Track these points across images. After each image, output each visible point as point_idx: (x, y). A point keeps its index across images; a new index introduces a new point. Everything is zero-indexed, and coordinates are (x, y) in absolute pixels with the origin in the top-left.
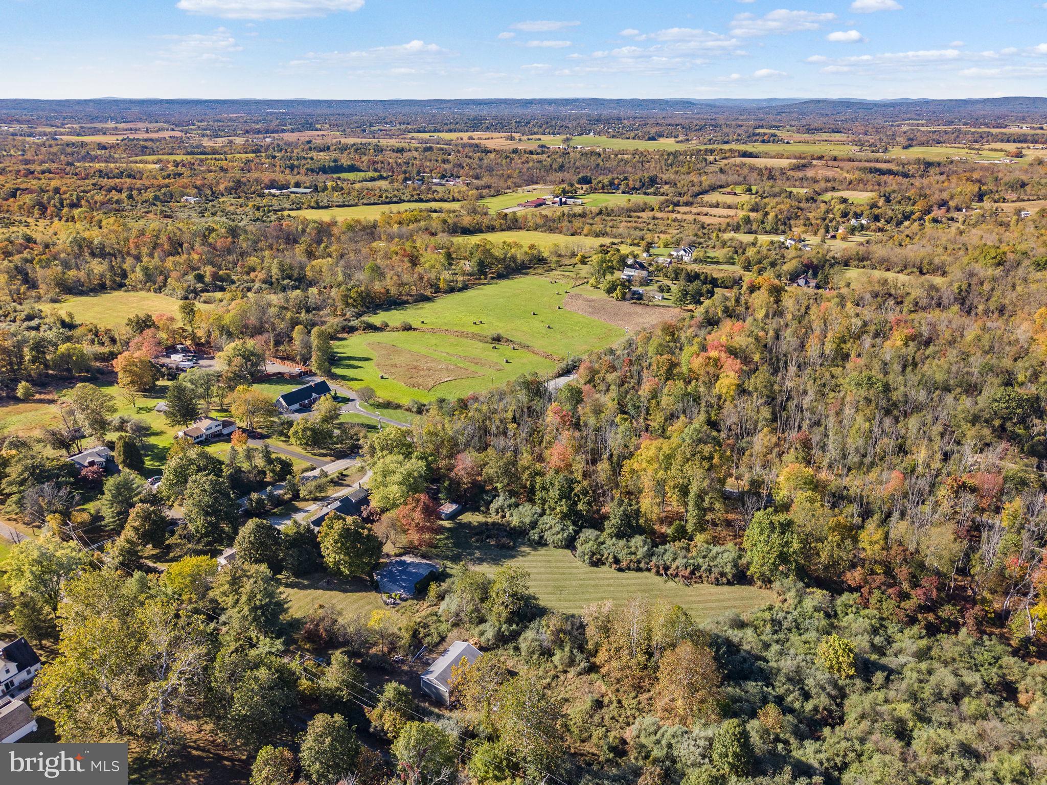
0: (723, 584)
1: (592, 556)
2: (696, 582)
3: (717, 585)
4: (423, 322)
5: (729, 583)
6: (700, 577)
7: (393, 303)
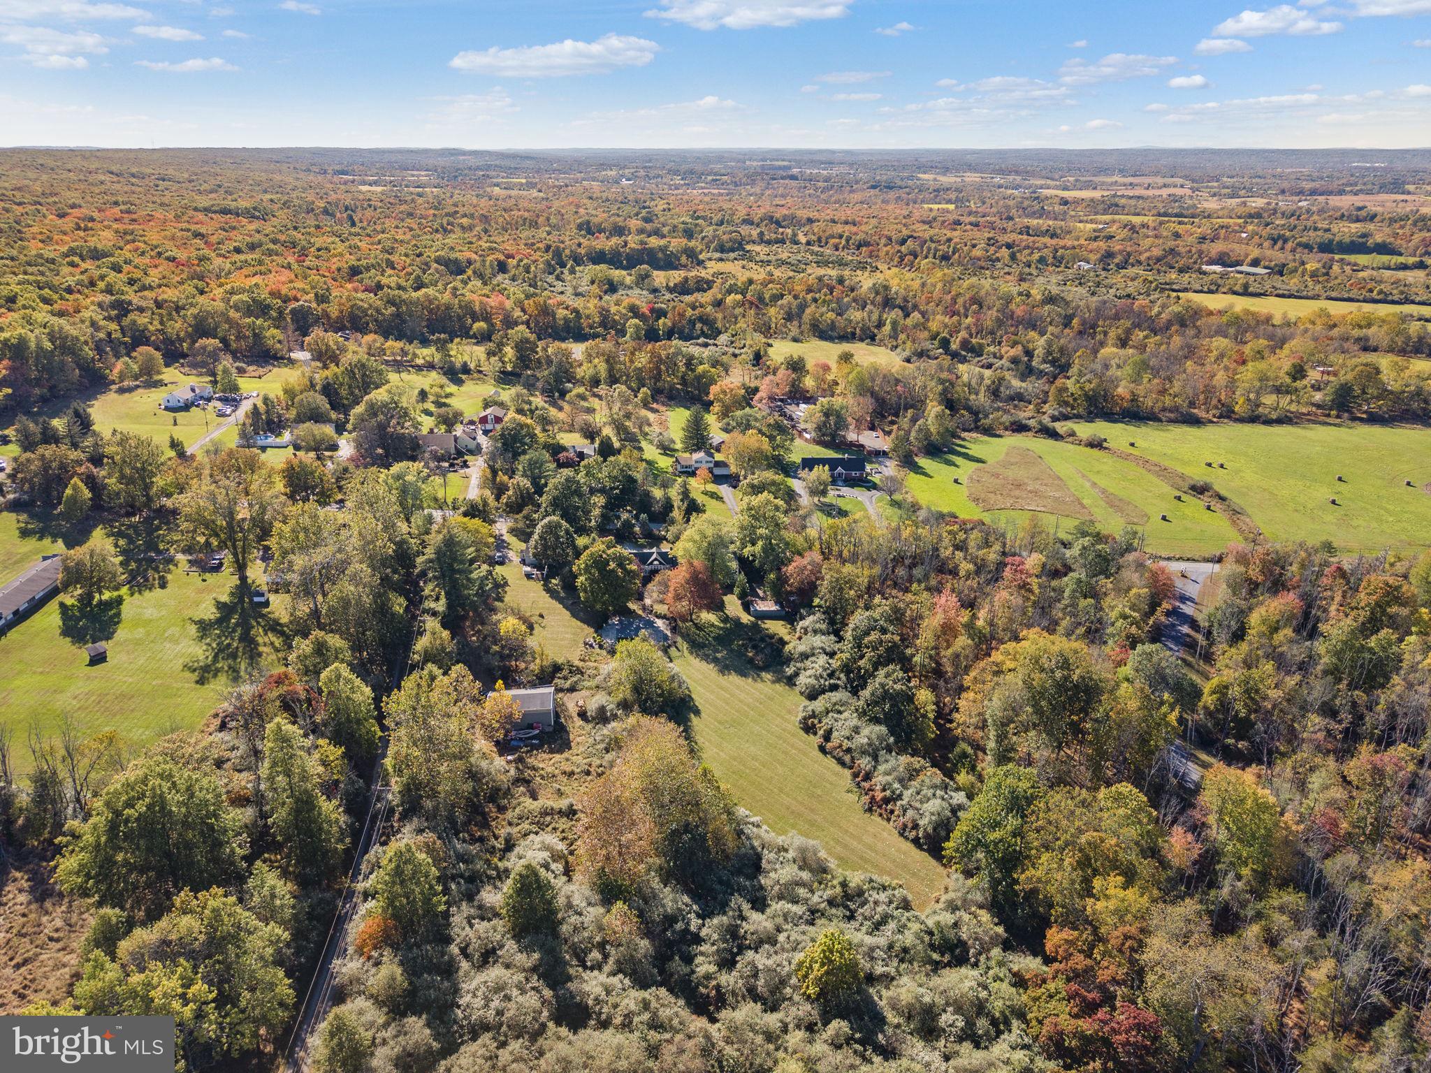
0: (907, 838)
1: (810, 717)
2: (881, 815)
3: (901, 835)
4: (1132, 445)
5: (916, 842)
6: (892, 812)
7: (1135, 414)
